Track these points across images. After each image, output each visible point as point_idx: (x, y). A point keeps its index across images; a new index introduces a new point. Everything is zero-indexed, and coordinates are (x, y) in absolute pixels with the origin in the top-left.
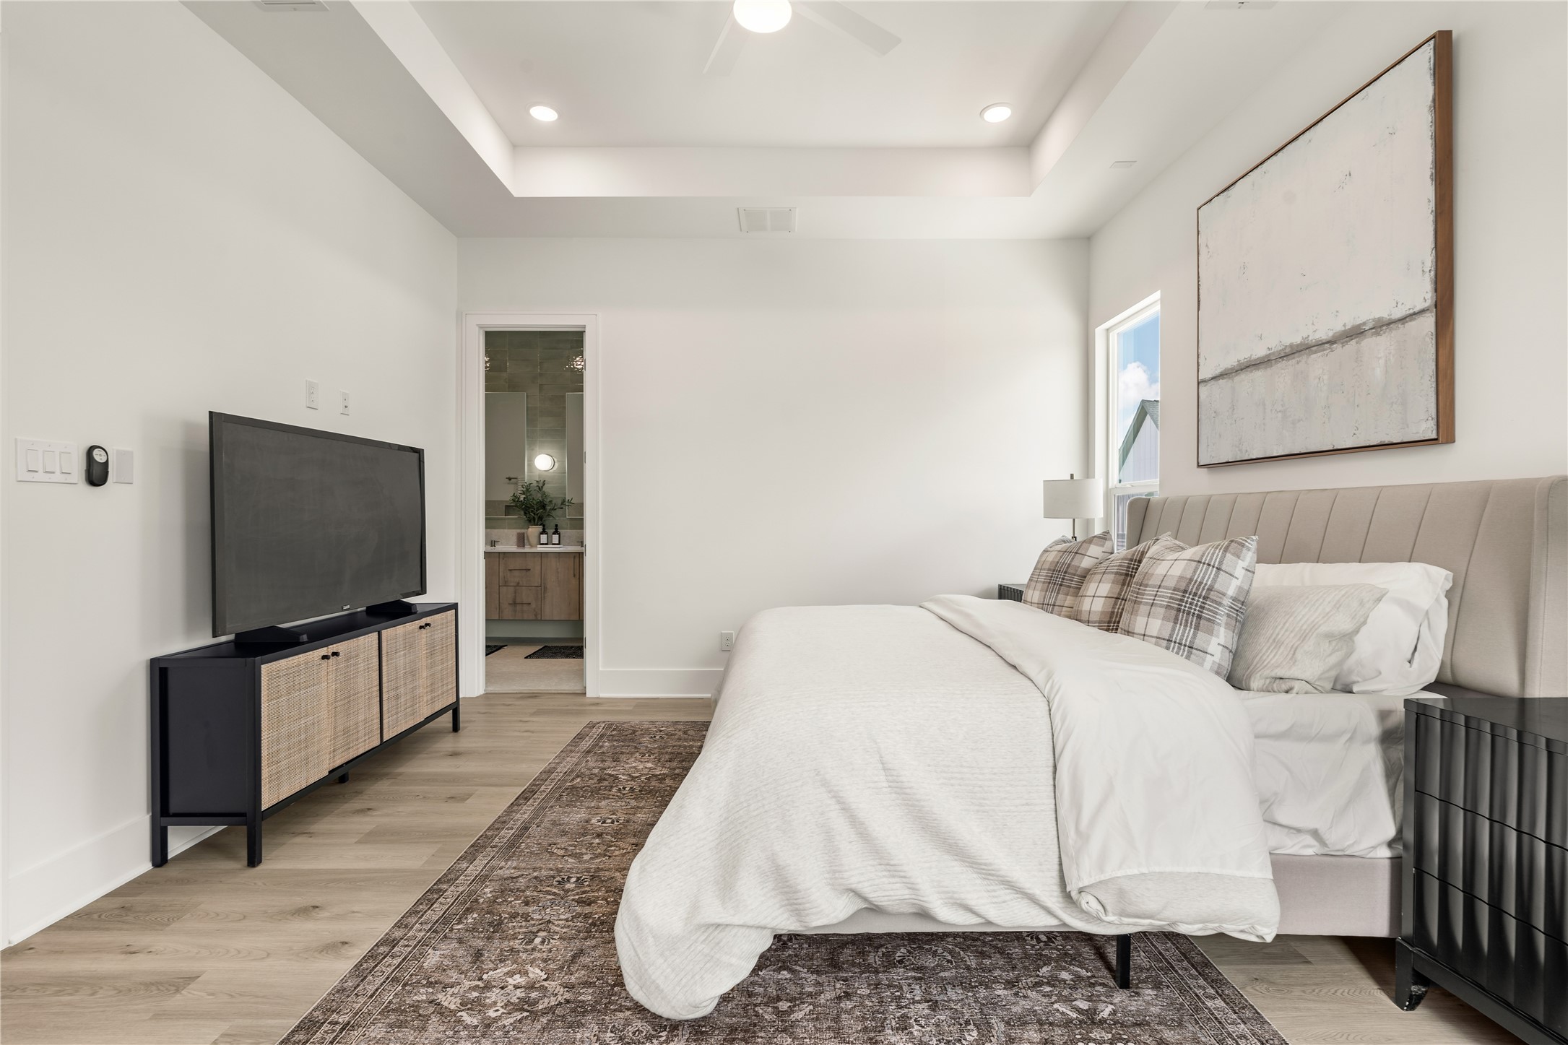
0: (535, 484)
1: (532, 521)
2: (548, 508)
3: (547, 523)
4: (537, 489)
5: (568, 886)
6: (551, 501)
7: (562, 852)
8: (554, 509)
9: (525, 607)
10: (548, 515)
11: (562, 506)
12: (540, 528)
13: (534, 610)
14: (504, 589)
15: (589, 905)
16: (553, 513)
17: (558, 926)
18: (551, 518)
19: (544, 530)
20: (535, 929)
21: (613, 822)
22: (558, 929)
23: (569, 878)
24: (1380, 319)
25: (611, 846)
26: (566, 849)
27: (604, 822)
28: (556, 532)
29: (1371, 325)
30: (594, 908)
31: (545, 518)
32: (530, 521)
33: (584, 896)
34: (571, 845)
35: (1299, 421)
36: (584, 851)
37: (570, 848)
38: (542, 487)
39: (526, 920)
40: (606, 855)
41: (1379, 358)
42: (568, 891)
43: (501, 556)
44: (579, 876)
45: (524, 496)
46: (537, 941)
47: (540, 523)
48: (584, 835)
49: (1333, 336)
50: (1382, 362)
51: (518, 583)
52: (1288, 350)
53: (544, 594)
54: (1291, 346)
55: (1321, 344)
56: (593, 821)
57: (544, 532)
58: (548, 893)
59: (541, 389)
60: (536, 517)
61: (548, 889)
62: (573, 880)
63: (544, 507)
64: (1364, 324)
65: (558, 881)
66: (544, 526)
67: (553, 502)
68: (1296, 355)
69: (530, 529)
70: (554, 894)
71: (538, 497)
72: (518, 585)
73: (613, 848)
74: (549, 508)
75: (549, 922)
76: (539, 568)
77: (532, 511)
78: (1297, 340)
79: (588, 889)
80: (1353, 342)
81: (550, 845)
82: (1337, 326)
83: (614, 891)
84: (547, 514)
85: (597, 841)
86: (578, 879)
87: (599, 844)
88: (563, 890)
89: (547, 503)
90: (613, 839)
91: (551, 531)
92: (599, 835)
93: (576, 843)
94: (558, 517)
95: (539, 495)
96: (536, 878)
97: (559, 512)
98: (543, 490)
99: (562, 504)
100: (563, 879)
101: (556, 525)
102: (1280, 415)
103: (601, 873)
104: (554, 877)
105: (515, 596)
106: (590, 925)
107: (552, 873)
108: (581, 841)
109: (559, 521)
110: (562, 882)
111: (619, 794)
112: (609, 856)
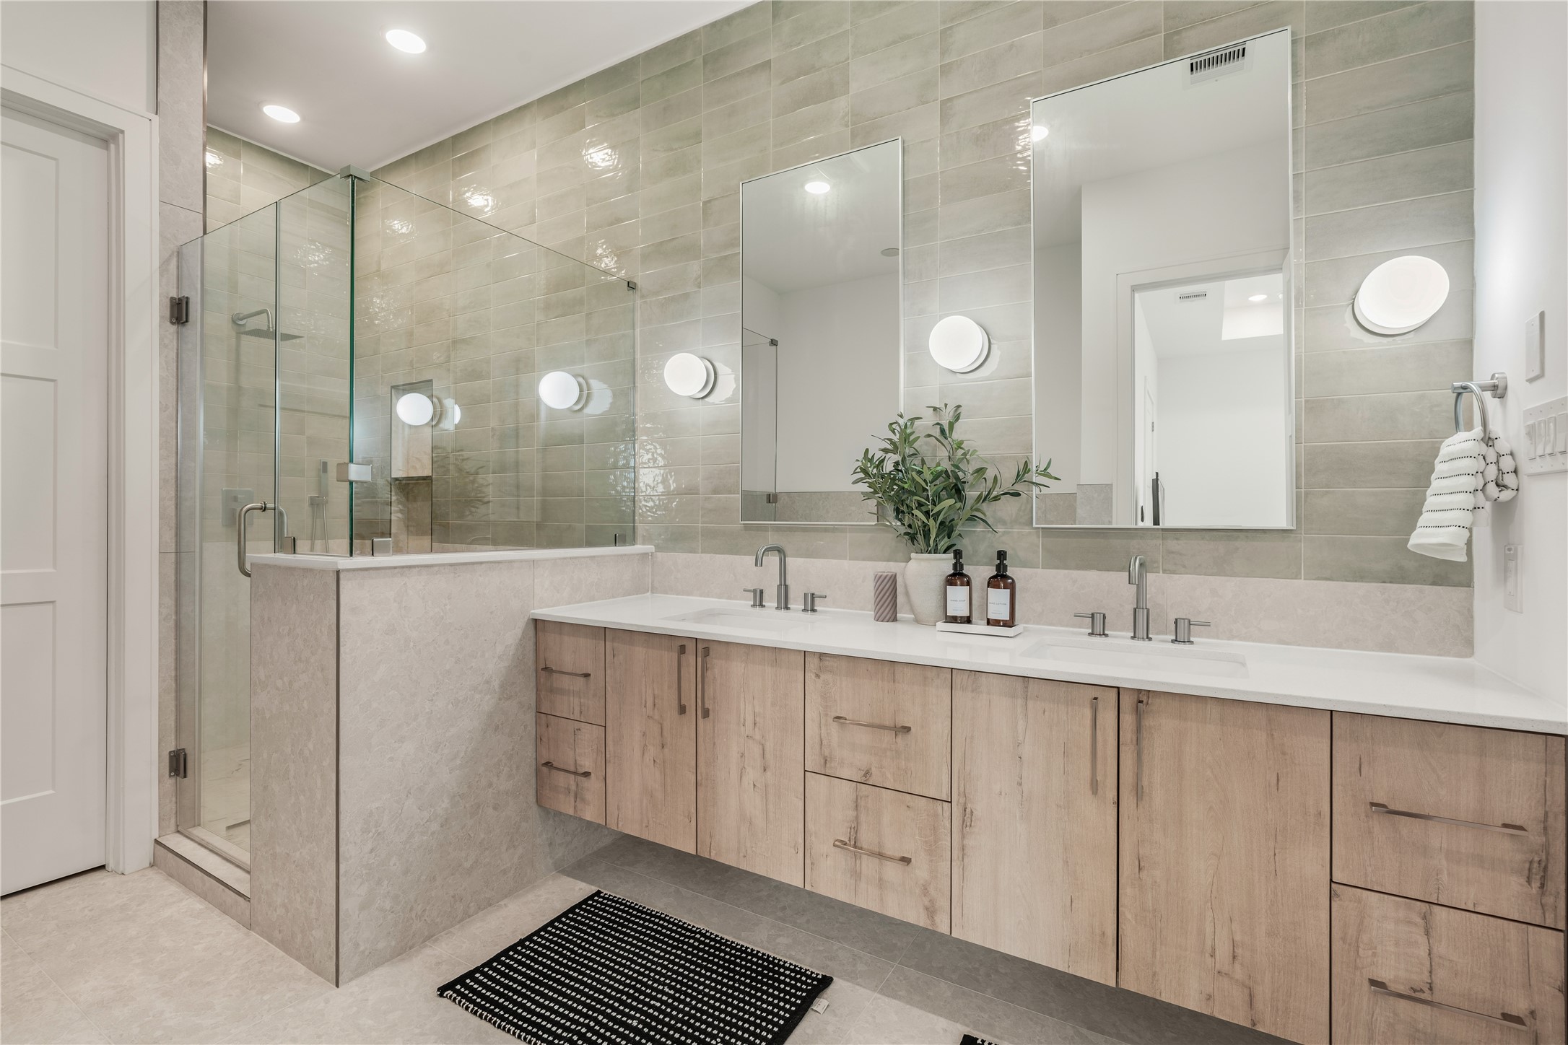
0: (929, 419)
1: (918, 538)
2: (971, 494)
3: (965, 544)
4: (937, 432)
6: (980, 471)
8: (984, 498)
9: (892, 872)
10: (972, 519)
11: (1018, 487)
12: (945, 564)
13: (925, 891)
14: (818, 785)
16: (988, 509)
18: (980, 528)
19: (958, 567)
28: (1000, 578)
31: (959, 529)
32: (913, 538)
38: (951, 425)
43: (813, 664)
45: (897, 457)
47: (944, 543)
51: (867, 773)
53: (963, 837)
57: (957, 576)
59: (945, 117)
60: (931, 522)
63: (957, 491)
66: (958, 554)
67: (990, 474)
69: (913, 565)
71: (939, 458)
72: (865, 780)
74: (976, 494)
76: (941, 726)
77: (920, 505)
84: (966, 513)
89: (969, 478)
91: (980, 572)
94: (1004, 523)
95: (943, 453)
97: (1006, 508)
98: (957, 435)
99: (1019, 477)
101: (1002, 555)
105: (857, 818)
109: (1016, 540)
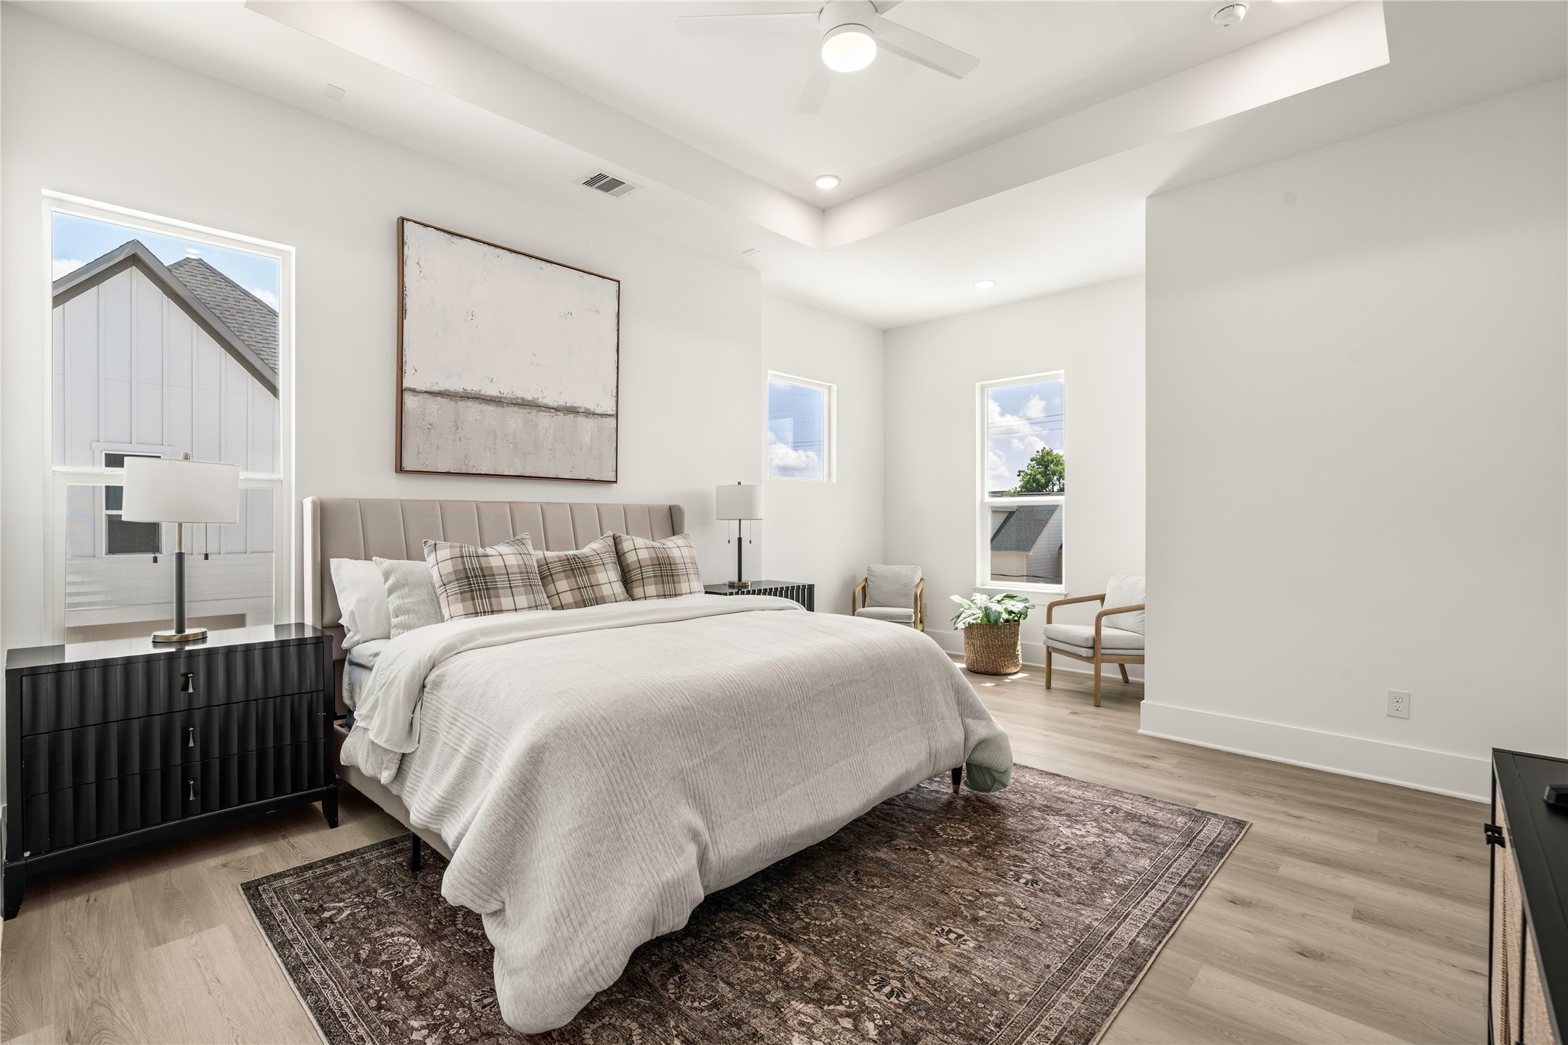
5: (1030, 877)
7: (1026, 914)
15: (1016, 856)
17: (1045, 851)
20: (1064, 855)
21: (950, 931)
22: (1046, 849)
23: (1026, 884)
24: (588, 409)
25: (971, 901)
26: (1019, 916)
27: (960, 936)
29: (583, 410)
30: (1013, 852)
33: (1018, 864)
34: (1012, 919)
35: (529, 454)
36: (1001, 907)
37: (1015, 916)
39: (1071, 863)
40: (980, 893)
41: (588, 431)
42: (1031, 873)
44: (1016, 883)
46: (1063, 847)
48: (991, 929)
49: (557, 406)
50: (589, 433)
52: (519, 401)
54: (523, 399)
55: (548, 408)
56: (972, 944)
58: (1050, 878)
61: (1048, 880)
62: (1022, 881)
64: (579, 408)
65: (1037, 884)
68: (527, 407)
70: (1043, 874)
73: (970, 898)
75: (1052, 856)
78: (529, 397)
79: (1013, 868)
80: (572, 415)
81: (1037, 929)
82: (561, 401)
83: (991, 858)
85: (981, 913)
86: (1017, 880)
87: (981, 909)
88: (1035, 874)
90: (963, 908)
92: (975, 920)
93: (1006, 920)
96: (1059, 896)
100: (1032, 885)
102: (511, 445)
103: (995, 877)
104: (1041, 890)
106: (1020, 843)
107: (1041, 894)
108: (999, 920)
110: (1034, 882)
111: (908, 983)
112: (977, 891)
